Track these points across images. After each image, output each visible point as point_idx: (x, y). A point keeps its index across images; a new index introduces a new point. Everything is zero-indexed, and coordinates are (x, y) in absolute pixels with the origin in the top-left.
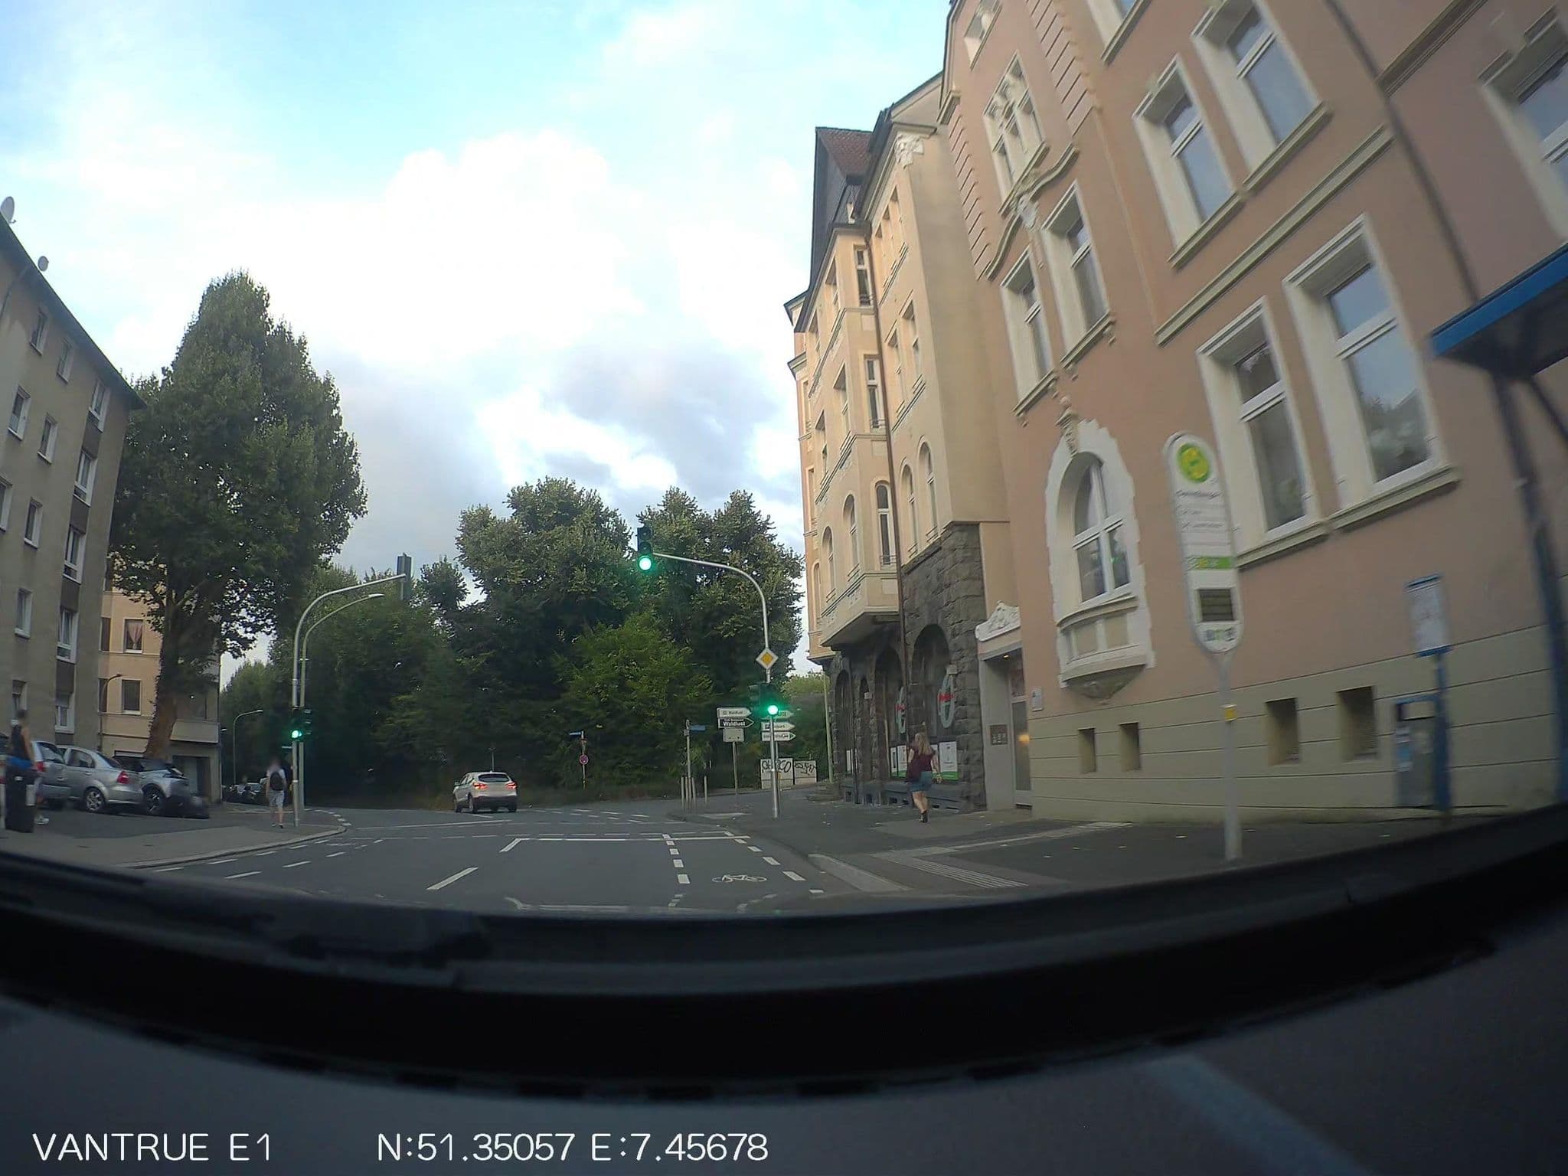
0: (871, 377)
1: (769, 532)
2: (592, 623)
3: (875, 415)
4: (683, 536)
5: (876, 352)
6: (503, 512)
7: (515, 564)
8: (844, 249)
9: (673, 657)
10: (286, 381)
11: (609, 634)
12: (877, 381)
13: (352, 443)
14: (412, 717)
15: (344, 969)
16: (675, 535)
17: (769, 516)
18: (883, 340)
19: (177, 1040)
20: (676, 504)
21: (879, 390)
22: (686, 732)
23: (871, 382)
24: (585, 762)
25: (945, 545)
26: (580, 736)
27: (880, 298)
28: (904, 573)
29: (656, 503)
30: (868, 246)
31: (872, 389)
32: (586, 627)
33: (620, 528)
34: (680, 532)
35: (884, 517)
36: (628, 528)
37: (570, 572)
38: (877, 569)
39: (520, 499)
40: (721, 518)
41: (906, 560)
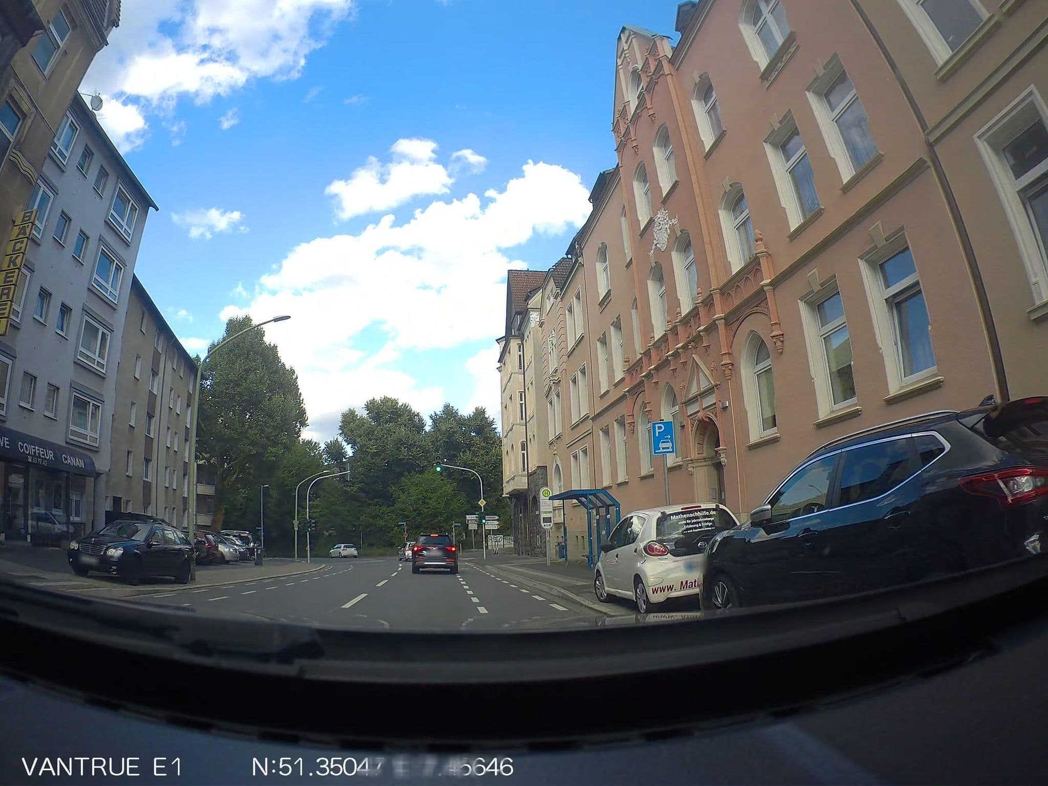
0: (521, 400)
1: (494, 426)
2: (409, 472)
3: (522, 416)
4: (452, 430)
5: (523, 391)
6: (363, 413)
7: (372, 442)
8: (514, 344)
9: (449, 488)
10: (276, 372)
11: (418, 478)
12: (523, 402)
13: (300, 394)
14: (316, 512)
15: (225, 663)
16: (448, 429)
17: (494, 419)
18: (526, 386)
19: (115, 707)
20: (449, 412)
21: (524, 405)
22: (453, 526)
23: (521, 402)
24: (406, 536)
25: (538, 472)
26: (404, 524)
27: (525, 369)
28: (529, 475)
29: (439, 409)
30: (523, 344)
31: (521, 405)
32: (406, 473)
33: (421, 420)
34: (451, 428)
35: (523, 454)
36: (424, 420)
37: (398, 449)
38: (520, 474)
39: (371, 406)
40: (470, 419)
41: (530, 471)
